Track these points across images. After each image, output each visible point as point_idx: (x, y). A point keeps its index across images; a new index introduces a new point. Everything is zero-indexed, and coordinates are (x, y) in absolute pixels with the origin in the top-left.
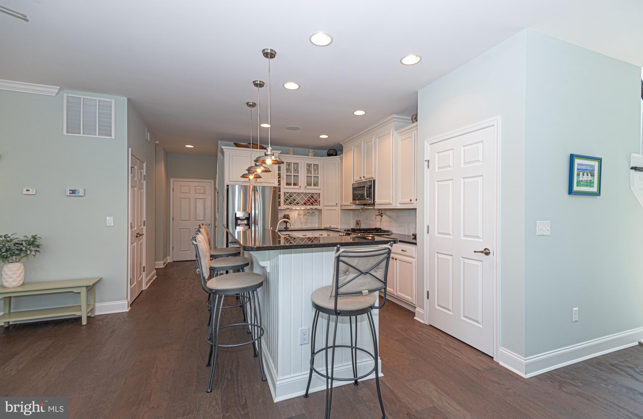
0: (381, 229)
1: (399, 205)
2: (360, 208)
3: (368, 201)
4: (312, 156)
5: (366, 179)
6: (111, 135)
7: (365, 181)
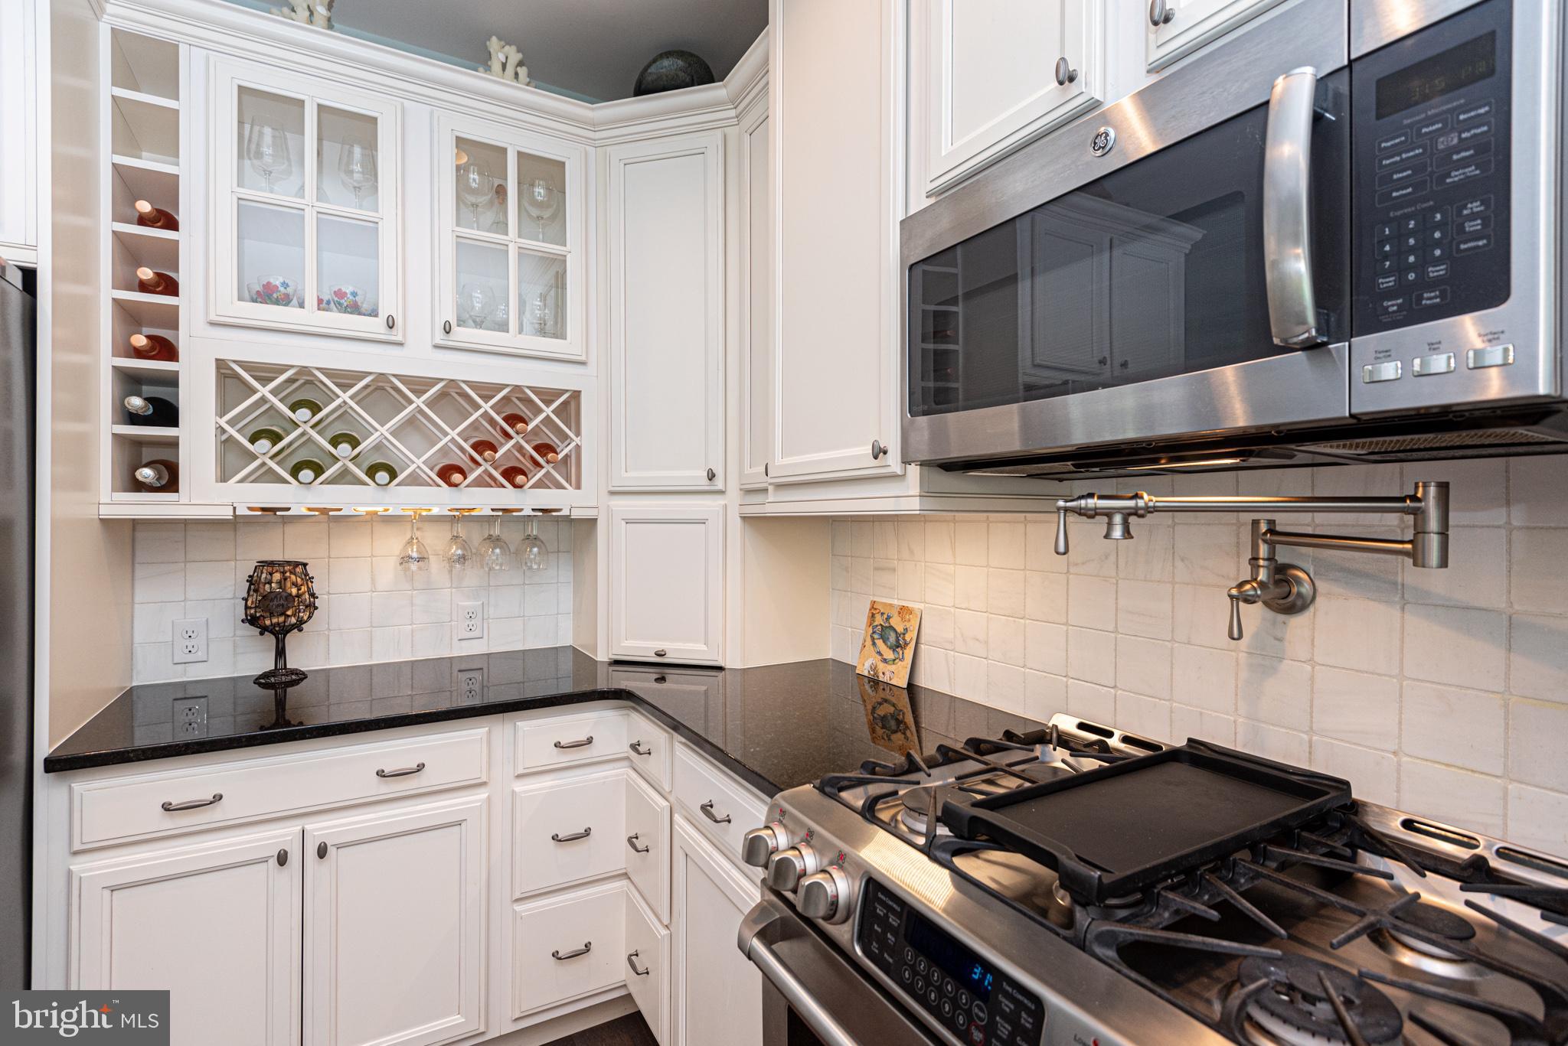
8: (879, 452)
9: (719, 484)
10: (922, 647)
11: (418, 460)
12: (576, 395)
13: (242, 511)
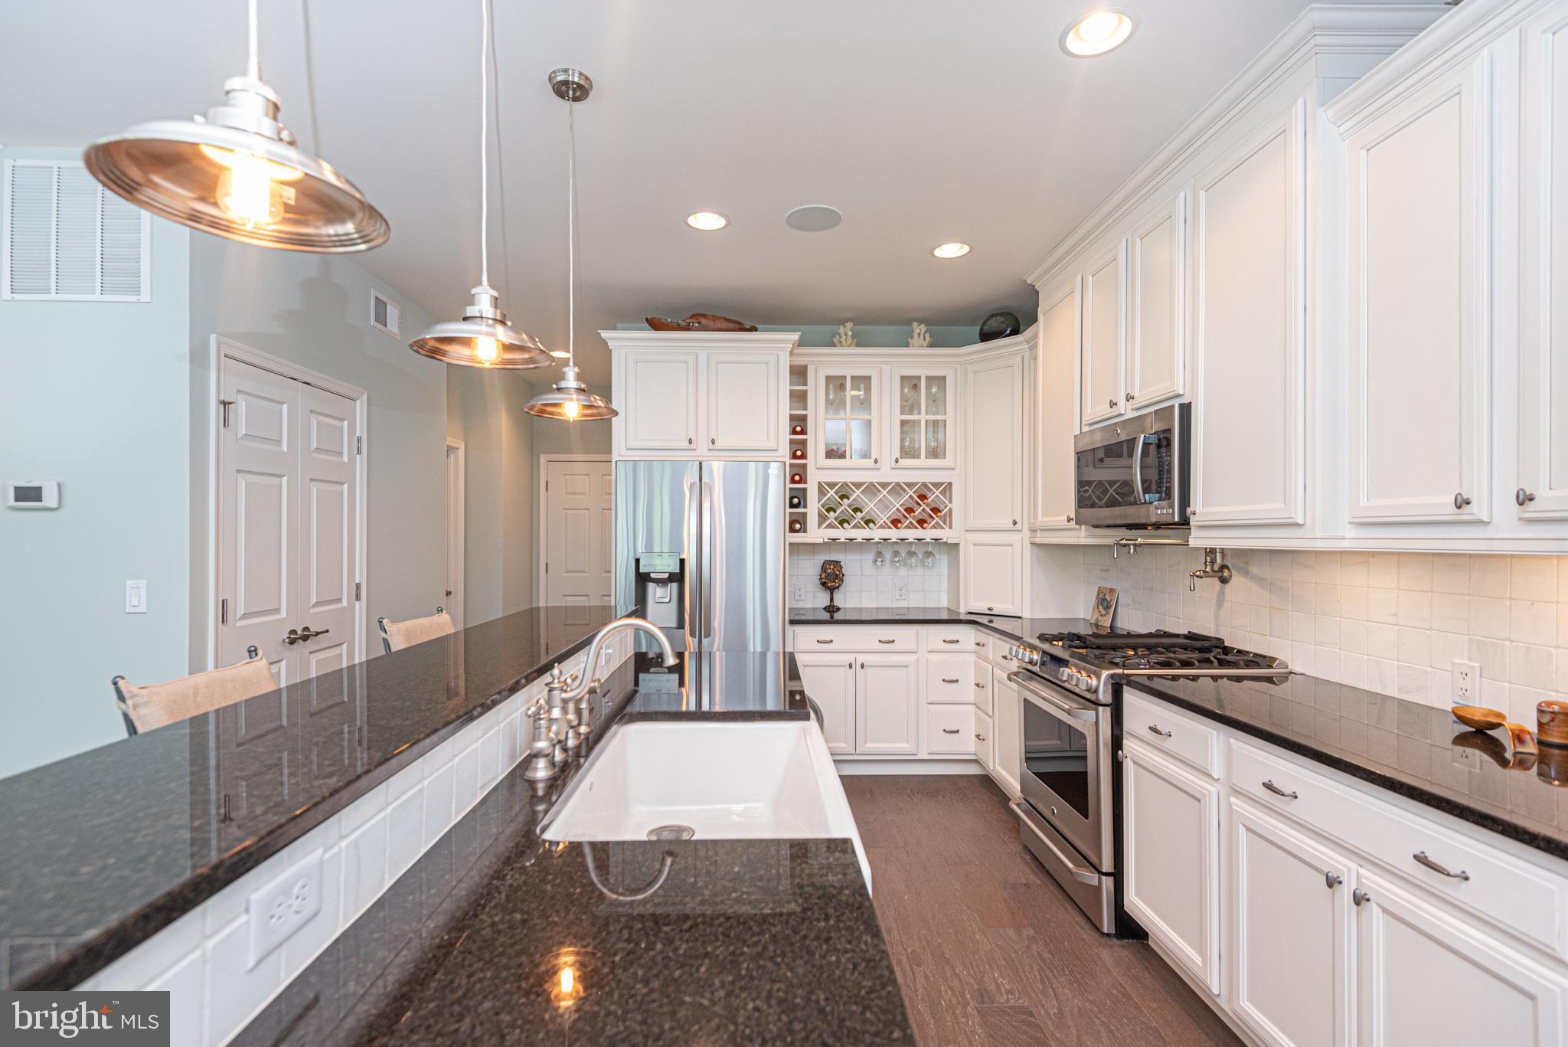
0: (1221, 641)
1: (1350, 532)
2: (1110, 541)
3: (1152, 508)
4: (922, 346)
5: (1137, 409)
6: (137, 291)
7: (1135, 414)
8: (1069, 520)
9: (1018, 526)
10: (1119, 609)
11: (883, 518)
12: (950, 484)
13: (826, 540)
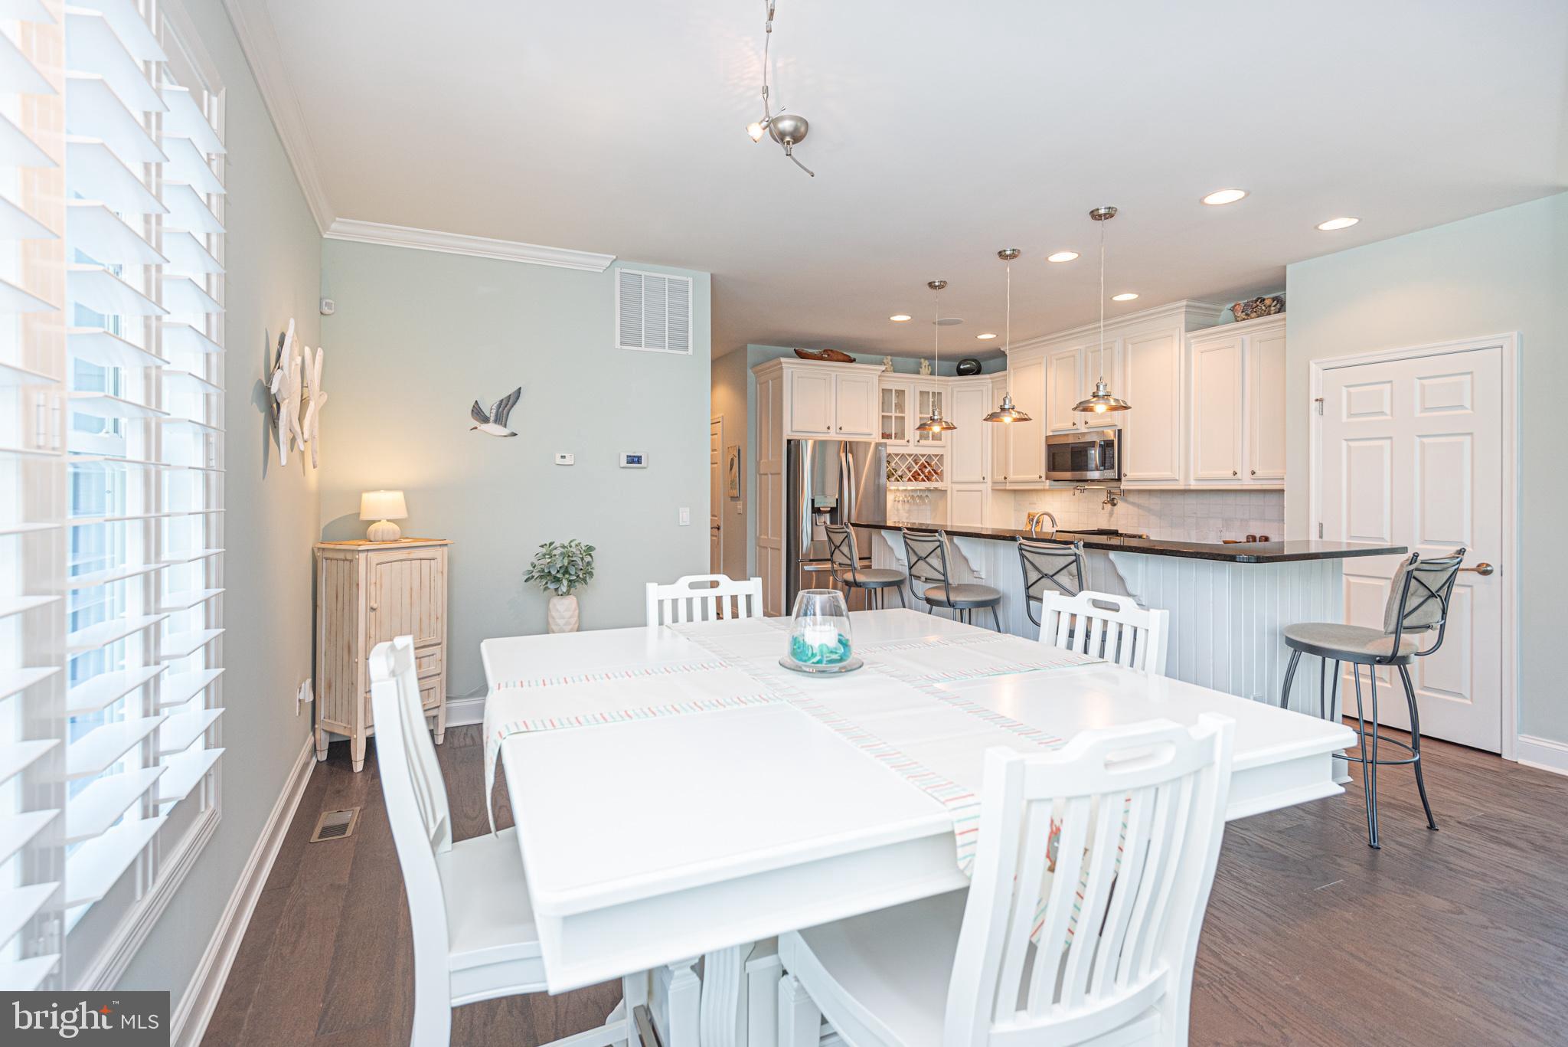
4: (927, 374)
6: (686, 348)
9: (986, 482)
12: (944, 455)
